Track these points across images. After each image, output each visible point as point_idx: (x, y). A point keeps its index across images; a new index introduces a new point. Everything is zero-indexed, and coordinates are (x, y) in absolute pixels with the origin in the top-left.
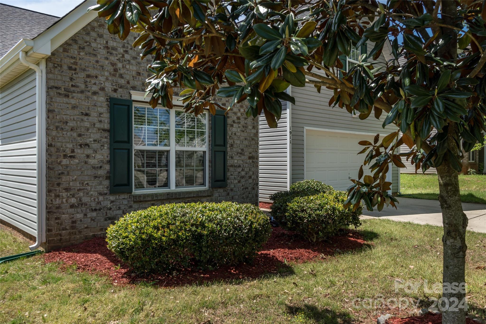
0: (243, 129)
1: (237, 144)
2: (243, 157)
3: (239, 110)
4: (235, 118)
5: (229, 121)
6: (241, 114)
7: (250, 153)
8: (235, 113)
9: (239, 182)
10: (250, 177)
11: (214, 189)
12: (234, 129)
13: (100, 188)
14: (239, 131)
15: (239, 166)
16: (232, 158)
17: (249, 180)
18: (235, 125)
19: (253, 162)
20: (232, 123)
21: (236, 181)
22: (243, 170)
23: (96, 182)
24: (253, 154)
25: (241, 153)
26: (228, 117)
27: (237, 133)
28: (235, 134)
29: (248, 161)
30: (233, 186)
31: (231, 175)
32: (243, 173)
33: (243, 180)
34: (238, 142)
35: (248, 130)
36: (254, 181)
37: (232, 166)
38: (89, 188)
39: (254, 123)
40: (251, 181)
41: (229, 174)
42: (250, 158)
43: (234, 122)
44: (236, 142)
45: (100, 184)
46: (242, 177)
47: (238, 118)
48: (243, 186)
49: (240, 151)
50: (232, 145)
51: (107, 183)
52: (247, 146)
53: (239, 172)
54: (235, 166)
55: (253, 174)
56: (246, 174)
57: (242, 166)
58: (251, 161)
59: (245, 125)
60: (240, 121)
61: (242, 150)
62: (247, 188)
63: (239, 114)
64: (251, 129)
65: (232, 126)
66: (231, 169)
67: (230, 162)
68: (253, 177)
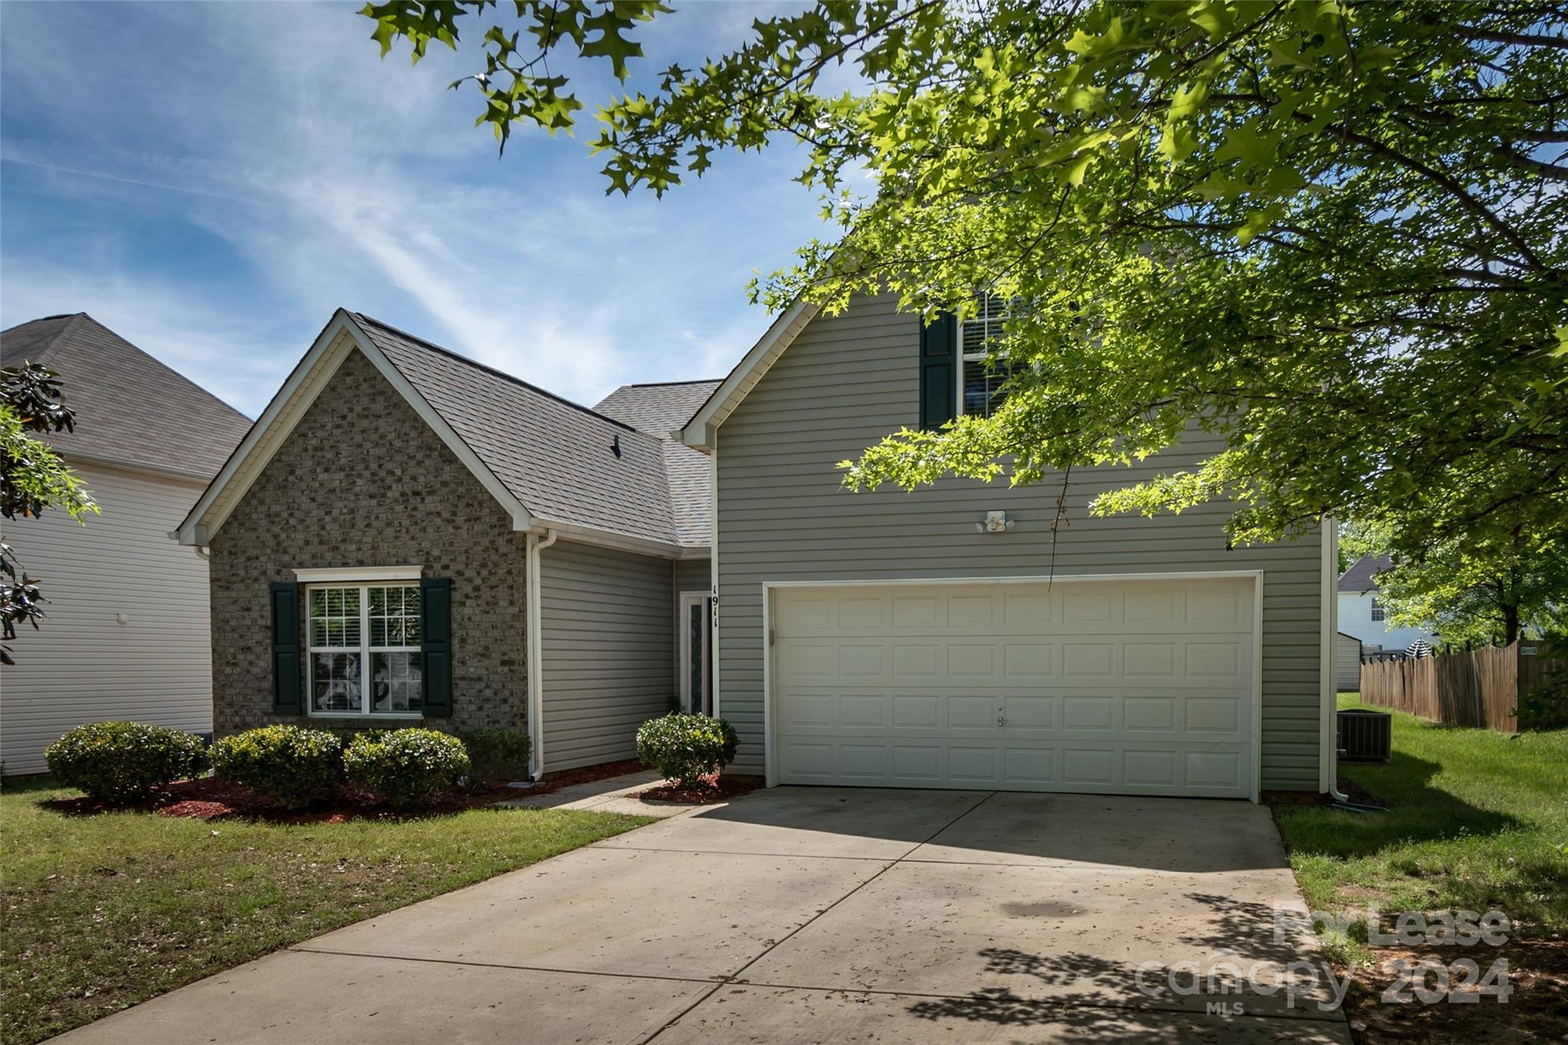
0: (487, 608)
1: (473, 637)
2: (487, 662)
3: (479, 573)
4: (469, 589)
5: (457, 596)
6: (483, 580)
7: (504, 654)
8: (470, 580)
9: (480, 709)
10: (505, 701)
11: (429, 719)
12: (467, 611)
13: (264, 705)
14: (477, 612)
15: (480, 679)
16: (464, 663)
17: (502, 706)
18: (468, 602)
19: (510, 671)
20: (463, 599)
21: (473, 708)
22: (487, 687)
23: (257, 698)
24: (512, 655)
25: (483, 655)
26: (455, 589)
27: (473, 618)
28: (470, 619)
29: (500, 669)
30: (466, 716)
31: (463, 695)
32: (488, 693)
33: (486, 706)
34: (477, 634)
35: (498, 610)
36: (515, 709)
37: (463, 678)
38: (252, 704)
39: (512, 595)
40: (506, 708)
41: (456, 693)
42: (503, 663)
43: (467, 596)
44: (472, 633)
45: (264, 700)
46: (488, 700)
47: (477, 589)
48: (488, 716)
49: (480, 650)
50: (463, 640)
51: (271, 699)
52: (496, 640)
53: (480, 691)
54: (471, 679)
55: (512, 694)
56: (496, 694)
57: (485, 678)
58: (506, 669)
59: (490, 599)
60: (480, 593)
61: (486, 648)
62: (498, 722)
63: (478, 581)
64: (505, 607)
65: (463, 604)
66: (462, 684)
67: (458, 671)
68: (510, 701)
